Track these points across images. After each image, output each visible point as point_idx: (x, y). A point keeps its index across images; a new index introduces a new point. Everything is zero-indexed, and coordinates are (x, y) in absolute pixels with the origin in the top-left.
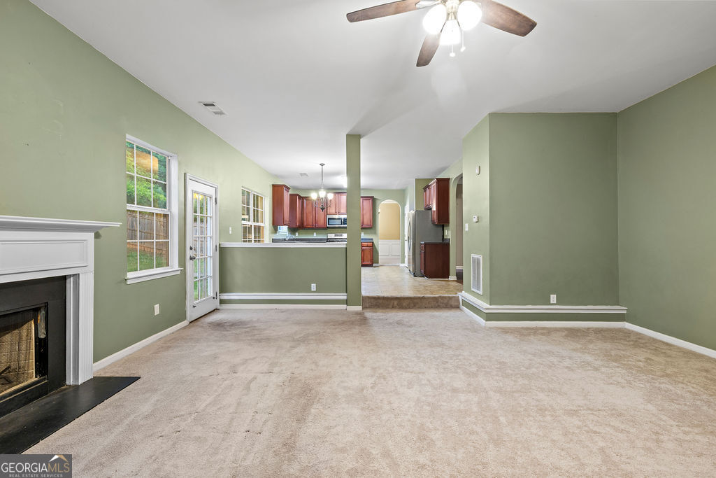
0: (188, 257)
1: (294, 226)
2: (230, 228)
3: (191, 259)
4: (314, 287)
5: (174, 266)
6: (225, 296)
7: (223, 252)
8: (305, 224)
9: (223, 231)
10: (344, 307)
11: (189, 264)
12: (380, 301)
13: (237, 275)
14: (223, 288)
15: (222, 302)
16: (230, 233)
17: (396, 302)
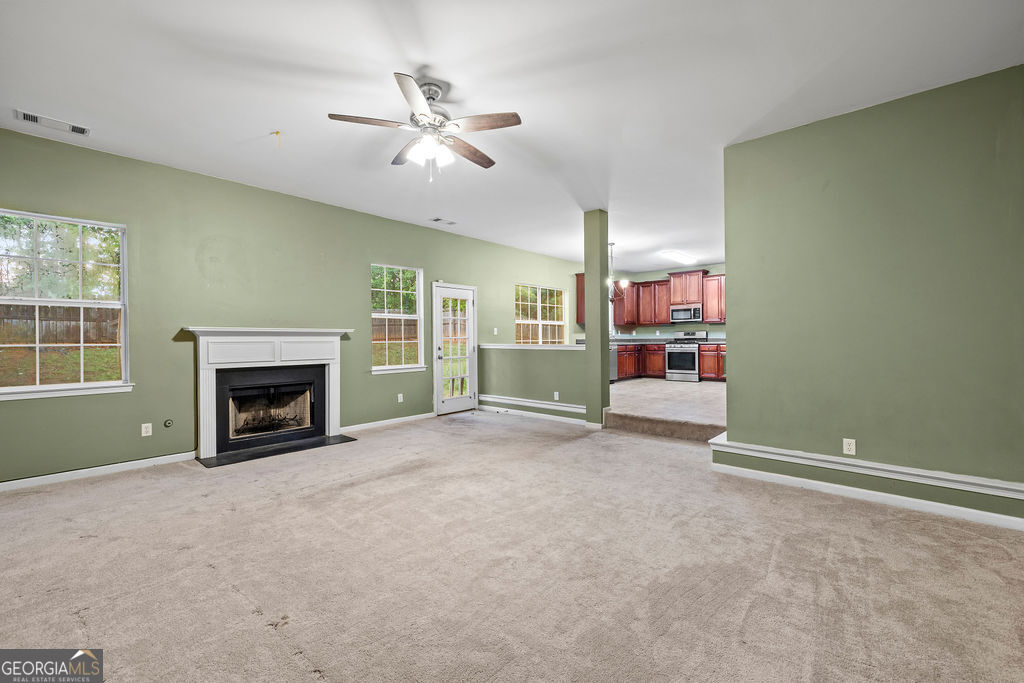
0: (435, 356)
1: (622, 323)
2: (496, 329)
3: (440, 358)
4: (556, 396)
5: (422, 363)
6: (484, 398)
7: (481, 353)
8: (642, 319)
9: (483, 331)
10: (583, 422)
11: (437, 364)
12: (627, 421)
13: (494, 377)
14: (482, 390)
15: (481, 402)
16: (496, 333)
17: (646, 426)
